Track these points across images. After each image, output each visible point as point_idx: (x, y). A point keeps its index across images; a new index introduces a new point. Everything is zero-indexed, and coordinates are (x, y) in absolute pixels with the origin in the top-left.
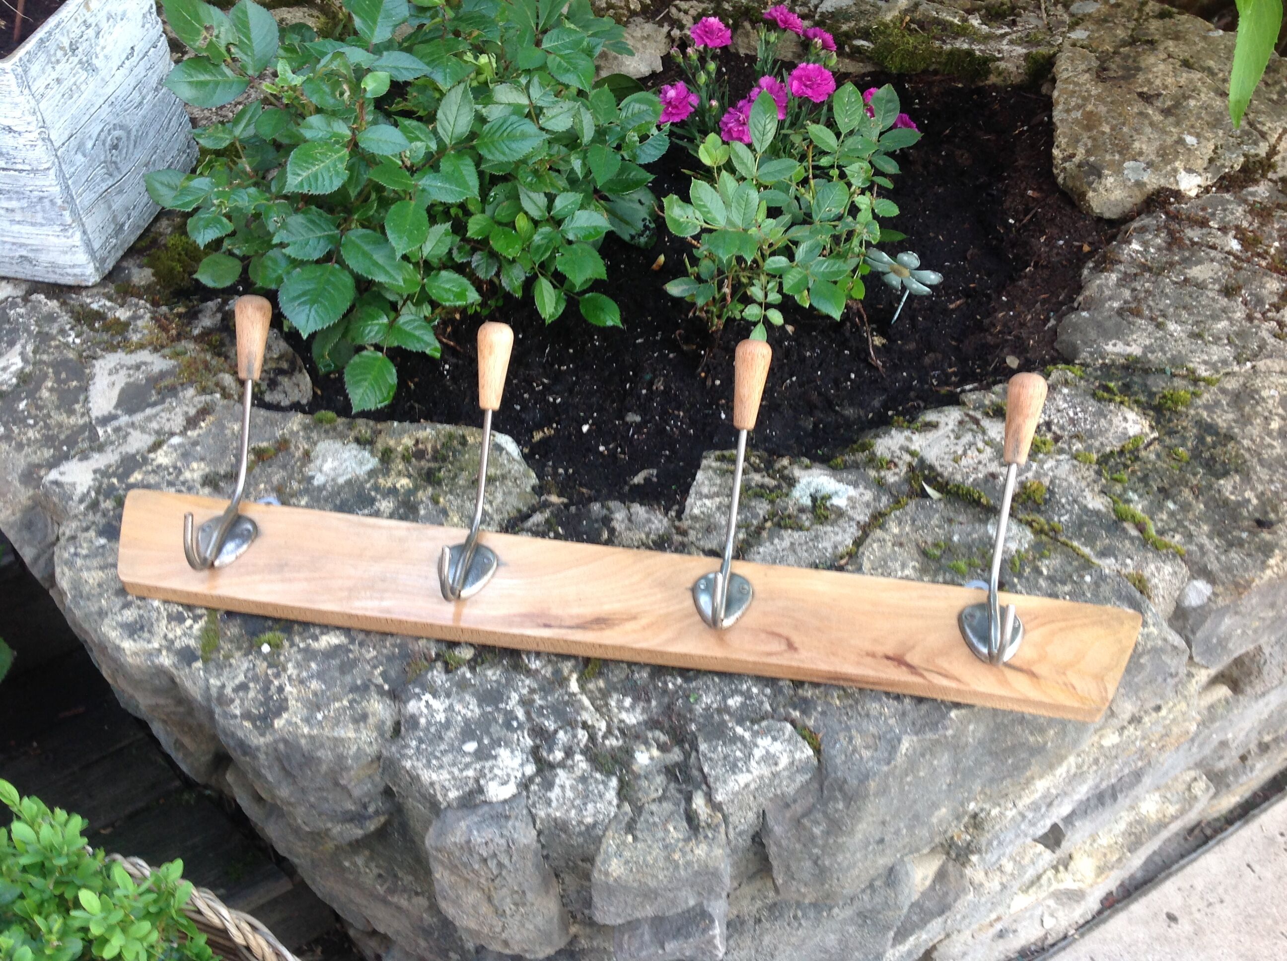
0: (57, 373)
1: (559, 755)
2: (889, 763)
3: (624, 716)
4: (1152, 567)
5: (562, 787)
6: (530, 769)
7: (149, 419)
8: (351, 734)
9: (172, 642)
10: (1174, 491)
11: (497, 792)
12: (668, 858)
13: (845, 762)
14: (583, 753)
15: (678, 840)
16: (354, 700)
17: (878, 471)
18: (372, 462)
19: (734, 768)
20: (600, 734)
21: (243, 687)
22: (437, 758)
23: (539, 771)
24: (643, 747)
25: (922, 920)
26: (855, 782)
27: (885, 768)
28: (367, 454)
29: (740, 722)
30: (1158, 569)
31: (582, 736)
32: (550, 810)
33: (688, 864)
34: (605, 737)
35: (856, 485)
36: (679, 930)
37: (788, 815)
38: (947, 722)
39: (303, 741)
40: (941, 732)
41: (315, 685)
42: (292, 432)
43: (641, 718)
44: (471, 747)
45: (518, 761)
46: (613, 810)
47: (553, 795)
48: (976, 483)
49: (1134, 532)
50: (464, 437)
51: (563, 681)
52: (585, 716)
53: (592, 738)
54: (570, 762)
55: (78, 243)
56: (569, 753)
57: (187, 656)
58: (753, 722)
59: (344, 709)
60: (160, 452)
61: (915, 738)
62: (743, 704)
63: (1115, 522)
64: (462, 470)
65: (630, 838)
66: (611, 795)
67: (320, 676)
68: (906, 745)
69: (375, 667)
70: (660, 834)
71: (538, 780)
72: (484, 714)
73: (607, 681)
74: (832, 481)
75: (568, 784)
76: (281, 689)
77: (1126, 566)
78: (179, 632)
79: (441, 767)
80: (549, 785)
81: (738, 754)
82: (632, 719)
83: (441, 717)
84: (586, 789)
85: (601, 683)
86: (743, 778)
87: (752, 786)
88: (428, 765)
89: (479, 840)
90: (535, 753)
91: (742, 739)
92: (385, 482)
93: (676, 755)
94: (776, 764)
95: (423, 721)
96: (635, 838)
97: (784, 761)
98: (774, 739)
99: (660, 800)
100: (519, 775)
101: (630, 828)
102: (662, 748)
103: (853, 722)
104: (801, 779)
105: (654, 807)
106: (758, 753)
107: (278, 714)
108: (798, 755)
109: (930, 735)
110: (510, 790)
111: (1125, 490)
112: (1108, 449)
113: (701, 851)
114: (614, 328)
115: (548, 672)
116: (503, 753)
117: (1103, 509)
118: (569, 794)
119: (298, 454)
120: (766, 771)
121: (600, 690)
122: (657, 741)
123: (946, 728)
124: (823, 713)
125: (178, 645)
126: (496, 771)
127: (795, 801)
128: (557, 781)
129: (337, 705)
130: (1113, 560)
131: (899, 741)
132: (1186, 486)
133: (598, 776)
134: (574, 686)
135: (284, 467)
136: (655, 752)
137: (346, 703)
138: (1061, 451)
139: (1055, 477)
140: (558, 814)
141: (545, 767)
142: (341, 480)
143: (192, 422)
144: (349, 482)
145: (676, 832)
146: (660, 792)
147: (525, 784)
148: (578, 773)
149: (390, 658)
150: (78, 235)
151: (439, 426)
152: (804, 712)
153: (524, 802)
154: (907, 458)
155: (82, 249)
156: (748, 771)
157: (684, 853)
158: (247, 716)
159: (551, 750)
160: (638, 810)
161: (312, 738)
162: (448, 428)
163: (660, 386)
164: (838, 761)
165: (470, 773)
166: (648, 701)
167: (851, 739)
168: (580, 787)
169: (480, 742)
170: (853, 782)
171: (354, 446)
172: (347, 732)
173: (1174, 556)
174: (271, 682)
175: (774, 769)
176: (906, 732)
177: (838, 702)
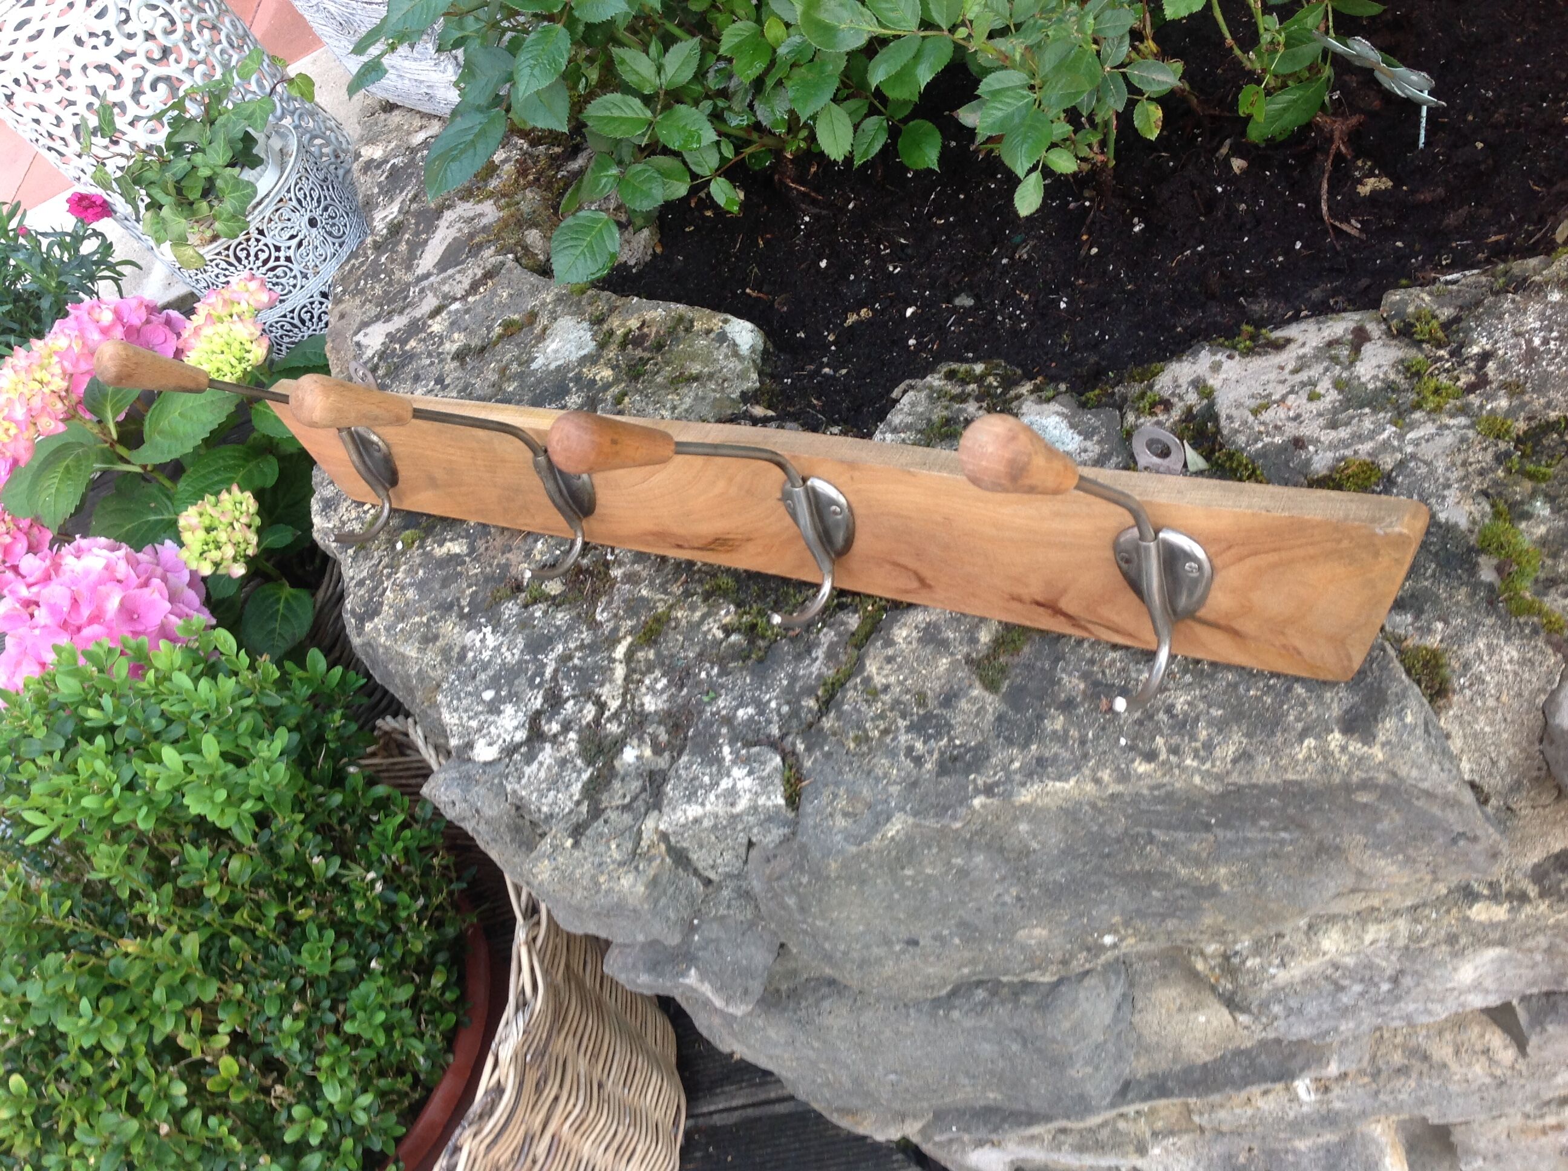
0: (417, 224)
1: (555, 727)
2: (861, 843)
3: (647, 699)
4: (1481, 643)
5: (541, 764)
6: (521, 736)
7: (443, 282)
8: (413, 654)
9: (344, 523)
11: (484, 752)
12: (594, 878)
13: (815, 827)
14: (580, 732)
15: (613, 861)
16: (433, 619)
17: (1138, 417)
18: (590, 347)
19: (691, 797)
20: (607, 714)
21: (361, 583)
22: (459, 699)
23: (529, 741)
24: (635, 742)
26: (819, 855)
27: (853, 849)
28: (588, 335)
29: (734, 740)
31: (590, 712)
32: (518, 787)
33: (608, 892)
34: (609, 720)
35: (1087, 435)
38: (962, 811)
40: (945, 821)
41: (411, 594)
42: (544, 304)
43: (661, 707)
44: (489, 695)
45: (515, 723)
46: (570, 805)
47: (528, 770)
48: (1263, 453)
49: (1487, 574)
50: (692, 321)
51: (613, 643)
52: (604, 692)
53: (597, 720)
54: (561, 739)
56: (566, 727)
57: (348, 540)
58: (748, 744)
59: (420, 624)
60: (438, 318)
61: (911, 820)
62: (751, 718)
63: (1471, 549)
64: (667, 364)
65: (569, 843)
66: (576, 788)
67: (421, 586)
68: (895, 827)
69: (469, 586)
70: (601, 849)
71: (523, 749)
72: (520, 662)
73: (658, 654)
74: (1064, 425)
75: (548, 761)
76: (384, 592)
77: (1429, 631)
78: (354, 514)
79: (456, 710)
80: (530, 759)
81: (706, 779)
82: (651, 704)
83: (486, 655)
84: (559, 775)
85: (651, 655)
86: (694, 811)
87: (706, 823)
88: (450, 704)
90: (535, 718)
91: (719, 760)
92: (588, 372)
93: (663, 762)
94: (733, 805)
95: (470, 655)
96: (576, 844)
97: (742, 804)
98: (750, 773)
99: (625, 808)
100: (509, 739)
101: (577, 832)
102: (657, 750)
103: (850, 776)
105: (612, 815)
106: (725, 784)
107: (371, 619)
108: (762, 800)
109: (931, 823)
110: (493, 753)
111: (1533, 495)
112: (1553, 415)
113: (626, 881)
114: (930, 171)
115: (608, 627)
116: (509, 709)
117: (1464, 523)
118: (542, 775)
119: (537, 330)
120: (721, 809)
121: (647, 660)
122: (654, 739)
123: (954, 818)
124: (828, 756)
125: (346, 528)
126: (492, 729)
128: (540, 757)
129: (417, 619)
130: (1409, 618)
131: (888, 819)
133: (579, 762)
134: (620, 652)
135: (518, 345)
136: (648, 752)
137: (425, 619)
138: (1464, 410)
139: (1413, 456)
140: (522, 793)
141: (536, 736)
142: (552, 367)
143: (474, 288)
144: (558, 368)
145: (615, 852)
146: (627, 800)
147: (510, 750)
148: (563, 752)
149: (488, 579)
151: (673, 305)
152: (809, 749)
153: (501, 767)
154: (1192, 398)
156: (703, 804)
157: (610, 878)
158: (353, 612)
159: (549, 721)
160: (596, 812)
161: (386, 648)
162: (681, 308)
163: (1023, 253)
165: (474, 724)
166: (680, 690)
167: (835, 796)
168: (556, 769)
169: (498, 693)
170: (816, 854)
171: (586, 325)
172: (411, 651)
173: (1535, 631)
174: (382, 582)
175: (729, 809)
176: (902, 809)
177: (852, 745)
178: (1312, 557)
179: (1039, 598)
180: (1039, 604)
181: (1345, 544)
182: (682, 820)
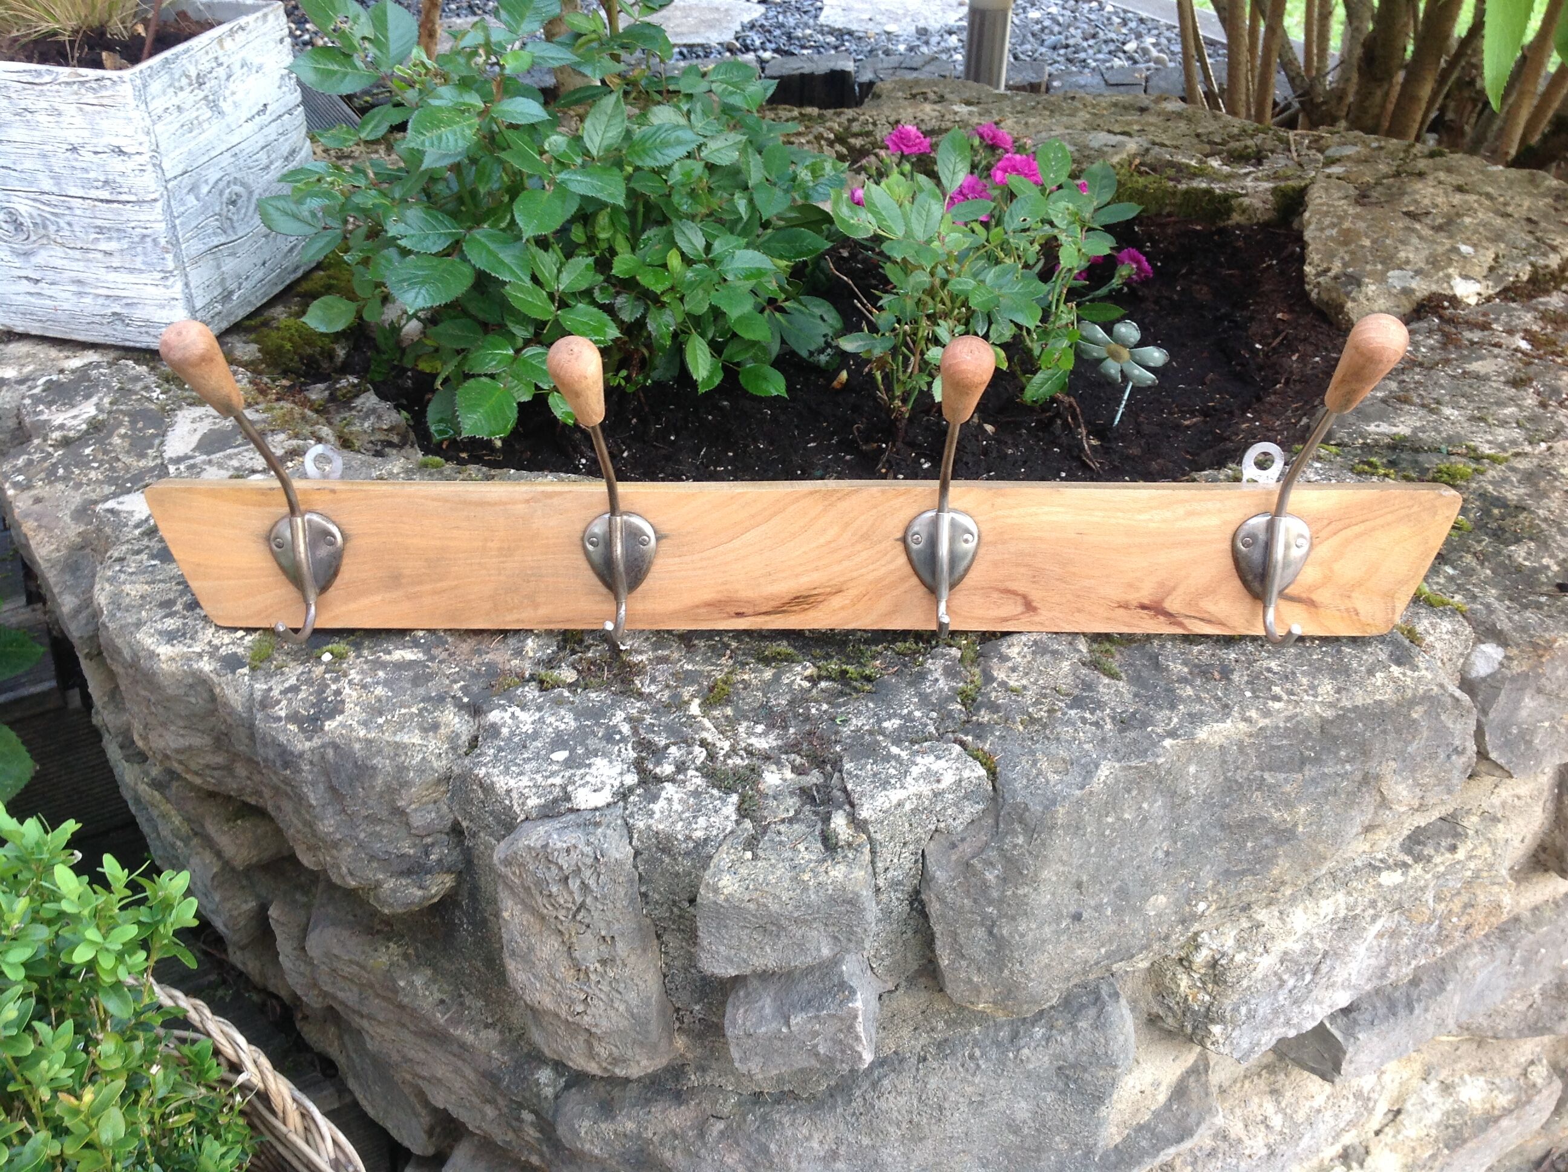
0: (133, 422)
1: (668, 769)
2: (1082, 788)
3: (753, 740)
4: (1425, 621)
5: (669, 800)
6: (631, 779)
7: (230, 457)
8: (417, 740)
9: (217, 649)
10: (1453, 556)
11: (587, 799)
12: (795, 879)
13: (1027, 787)
14: (698, 769)
15: (810, 861)
16: (425, 709)
19: (885, 784)
20: (722, 753)
21: (293, 690)
22: (517, 765)
23: (642, 782)
24: (774, 767)
25: (1153, 1146)
26: (1039, 808)
27: (1078, 793)
29: (897, 742)
30: (1434, 626)
31: (700, 753)
32: (651, 821)
33: (821, 885)
34: (727, 756)
36: (809, 1002)
37: (954, 858)
38: (1158, 751)
39: (357, 746)
40: (1150, 759)
41: (379, 691)
42: (391, 474)
43: (774, 744)
44: (561, 755)
45: (617, 770)
46: (730, 826)
47: (657, 807)
51: (682, 705)
52: (705, 736)
53: (711, 756)
54: (681, 777)
55: (179, 296)
56: (681, 767)
57: (232, 663)
58: (913, 742)
59: (412, 715)
61: (1117, 765)
62: (901, 727)
65: (749, 855)
66: (729, 811)
67: (386, 683)
68: (1104, 771)
69: (455, 681)
70: (788, 854)
71: (639, 791)
72: (580, 727)
73: (737, 709)
75: (676, 797)
76: (338, 693)
78: (227, 641)
79: (521, 773)
80: (652, 797)
81: (892, 771)
82: (762, 744)
83: (528, 728)
84: (699, 804)
85: (729, 711)
86: (895, 795)
87: (908, 807)
88: (506, 771)
89: (559, 845)
90: (639, 765)
91: (897, 758)
93: (814, 777)
94: (938, 781)
95: (505, 731)
96: (755, 857)
97: (948, 780)
98: (938, 758)
99: (791, 821)
100: (617, 784)
101: (751, 843)
102: (798, 770)
103: (1038, 746)
104: (972, 809)
105: (782, 827)
106: (916, 771)
107: (331, 716)
108: (966, 774)
109: (1136, 763)
110: (603, 798)
113: (838, 872)
115: (664, 696)
116: (599, 762)
118: (677, 807)
120: (926, 789)
121: (727, 716)
122: (791, 763)
123: (1157, 756)
124: (1002, 738)
125: (223, 651)
126: (588, 778)
127: (963, 840)
128: (664, 794)
129: (403, 711)
131: (1097, 766)
132: (1468, 552)
133: (715, 792)
134: (695, 708)
136: (789, 775)
137: (414, 710)
140: (661, 827)
141: (649, 781)
145: (808, 853)
146: (792, 813)
147: (624, 794)
148: (691, 788)
149: (475, 675)
150: (179, 285)
152: (978, 737)
153: (619, 811)
155: (181, 303)
156: (903, 788)
157: (816, 875)
158: (293, 718)
159: (658, 763)
160: (762, 828)
161: (369, 742)
164: (1018, 785)
165: (557, 780)
166: (785, 728)
167: (1035, 763)
168: (692, 801)
169: (572, 751)
170: (1036, 808)
172: (412, 738)
173: (1453, 613)
174: (328, 686)
175: (935, 786)
176: (1105, 758)
177: (1021, 728)
178: (1388, 524)
179: (1146, 602)
180: (1143, 607)
181: (1415, 509)
182: (887, 805)
